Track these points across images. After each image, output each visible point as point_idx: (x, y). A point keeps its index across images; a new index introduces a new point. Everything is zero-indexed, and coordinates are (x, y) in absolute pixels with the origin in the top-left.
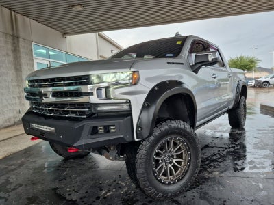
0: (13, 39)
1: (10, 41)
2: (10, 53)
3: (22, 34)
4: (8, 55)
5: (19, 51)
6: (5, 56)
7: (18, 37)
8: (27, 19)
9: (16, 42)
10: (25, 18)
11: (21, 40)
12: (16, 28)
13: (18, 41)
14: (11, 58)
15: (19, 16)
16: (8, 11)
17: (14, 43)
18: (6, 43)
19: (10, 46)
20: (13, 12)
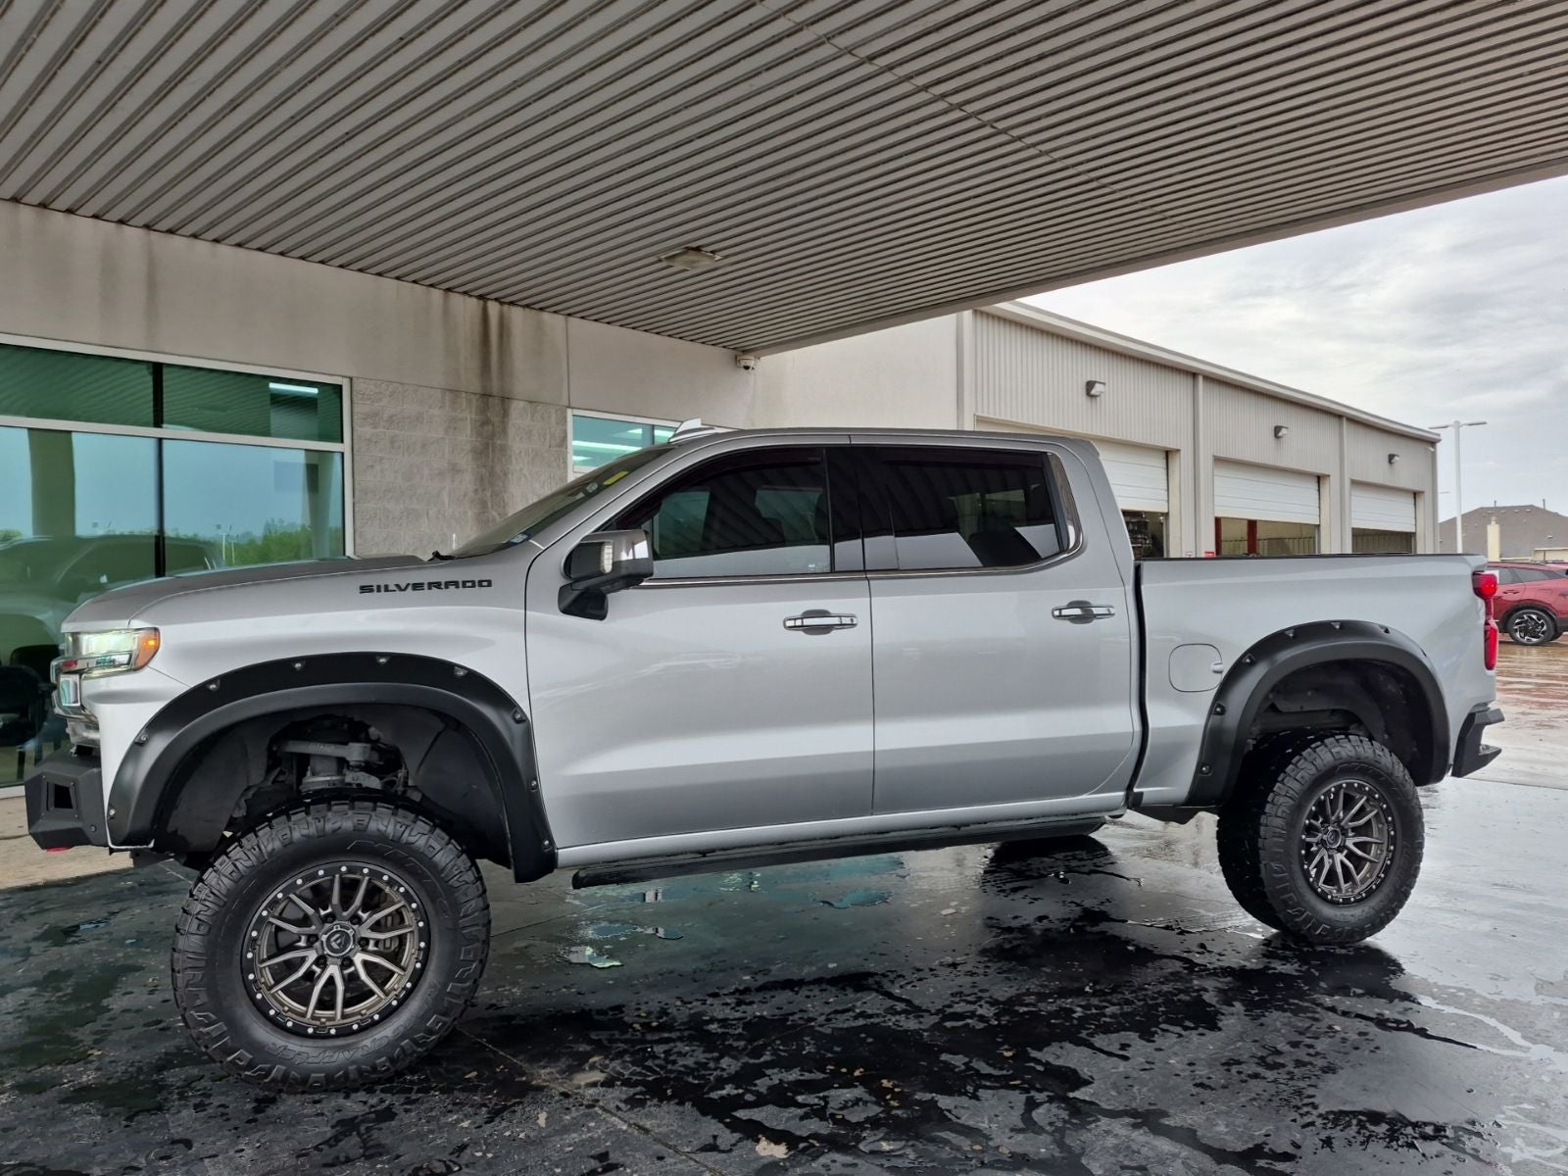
0: (484, 409)
1: (468, 415)
2: (465, 461)
3: (523, 382)
4: (455, 469)
5: (504, 449)
6: (441, 474)
7: (505, 399)
8: (553, 321)
9: (496, 419)
10: (546, 316)
11: (516, 407)
12: (502, 363)
13: (505, 414)
14: (467, 481)
15: (517, 315)
16: (473, 304)
17: (485, 423)
18: (452, 425)
19: (466, 436)
20: (493, 308)
